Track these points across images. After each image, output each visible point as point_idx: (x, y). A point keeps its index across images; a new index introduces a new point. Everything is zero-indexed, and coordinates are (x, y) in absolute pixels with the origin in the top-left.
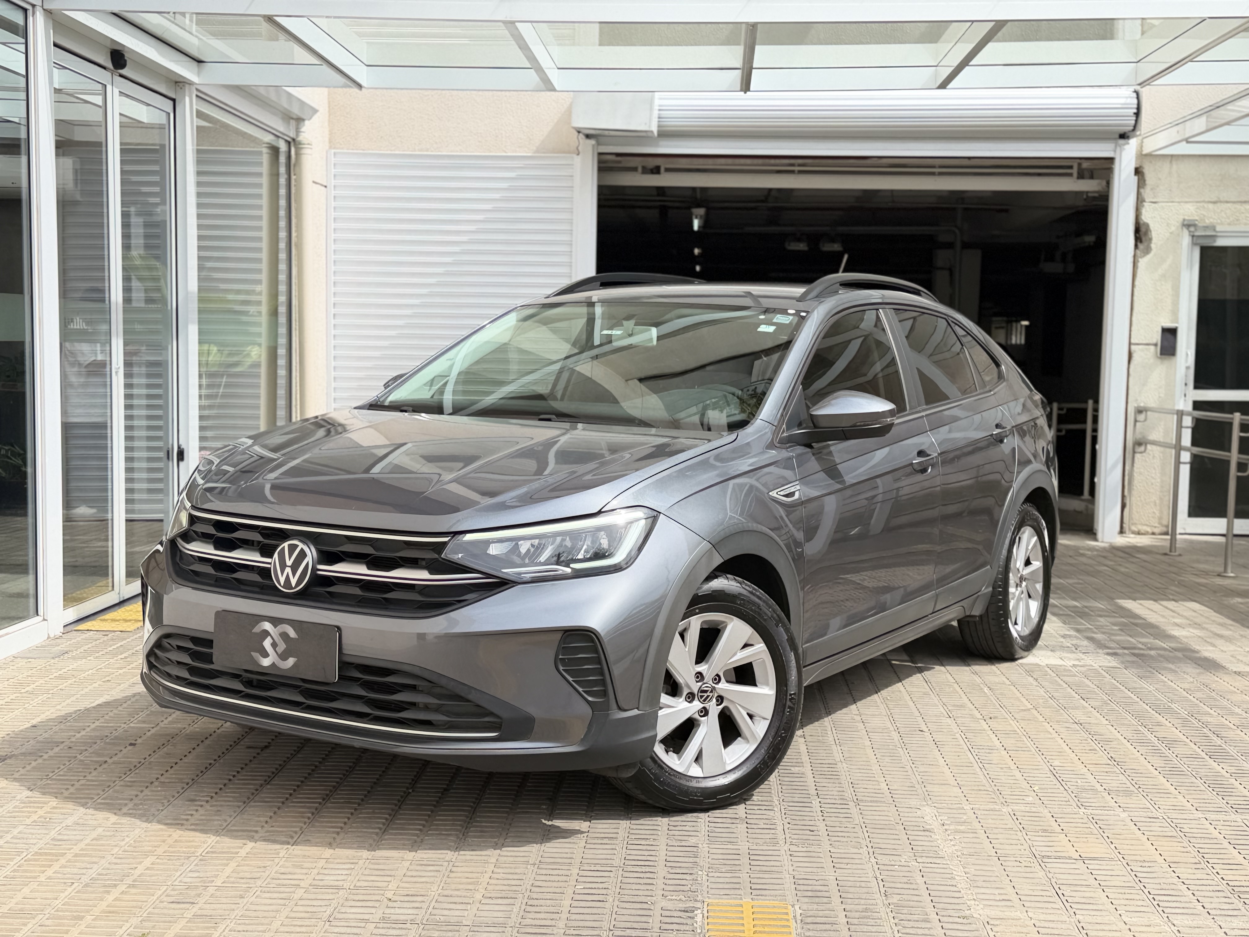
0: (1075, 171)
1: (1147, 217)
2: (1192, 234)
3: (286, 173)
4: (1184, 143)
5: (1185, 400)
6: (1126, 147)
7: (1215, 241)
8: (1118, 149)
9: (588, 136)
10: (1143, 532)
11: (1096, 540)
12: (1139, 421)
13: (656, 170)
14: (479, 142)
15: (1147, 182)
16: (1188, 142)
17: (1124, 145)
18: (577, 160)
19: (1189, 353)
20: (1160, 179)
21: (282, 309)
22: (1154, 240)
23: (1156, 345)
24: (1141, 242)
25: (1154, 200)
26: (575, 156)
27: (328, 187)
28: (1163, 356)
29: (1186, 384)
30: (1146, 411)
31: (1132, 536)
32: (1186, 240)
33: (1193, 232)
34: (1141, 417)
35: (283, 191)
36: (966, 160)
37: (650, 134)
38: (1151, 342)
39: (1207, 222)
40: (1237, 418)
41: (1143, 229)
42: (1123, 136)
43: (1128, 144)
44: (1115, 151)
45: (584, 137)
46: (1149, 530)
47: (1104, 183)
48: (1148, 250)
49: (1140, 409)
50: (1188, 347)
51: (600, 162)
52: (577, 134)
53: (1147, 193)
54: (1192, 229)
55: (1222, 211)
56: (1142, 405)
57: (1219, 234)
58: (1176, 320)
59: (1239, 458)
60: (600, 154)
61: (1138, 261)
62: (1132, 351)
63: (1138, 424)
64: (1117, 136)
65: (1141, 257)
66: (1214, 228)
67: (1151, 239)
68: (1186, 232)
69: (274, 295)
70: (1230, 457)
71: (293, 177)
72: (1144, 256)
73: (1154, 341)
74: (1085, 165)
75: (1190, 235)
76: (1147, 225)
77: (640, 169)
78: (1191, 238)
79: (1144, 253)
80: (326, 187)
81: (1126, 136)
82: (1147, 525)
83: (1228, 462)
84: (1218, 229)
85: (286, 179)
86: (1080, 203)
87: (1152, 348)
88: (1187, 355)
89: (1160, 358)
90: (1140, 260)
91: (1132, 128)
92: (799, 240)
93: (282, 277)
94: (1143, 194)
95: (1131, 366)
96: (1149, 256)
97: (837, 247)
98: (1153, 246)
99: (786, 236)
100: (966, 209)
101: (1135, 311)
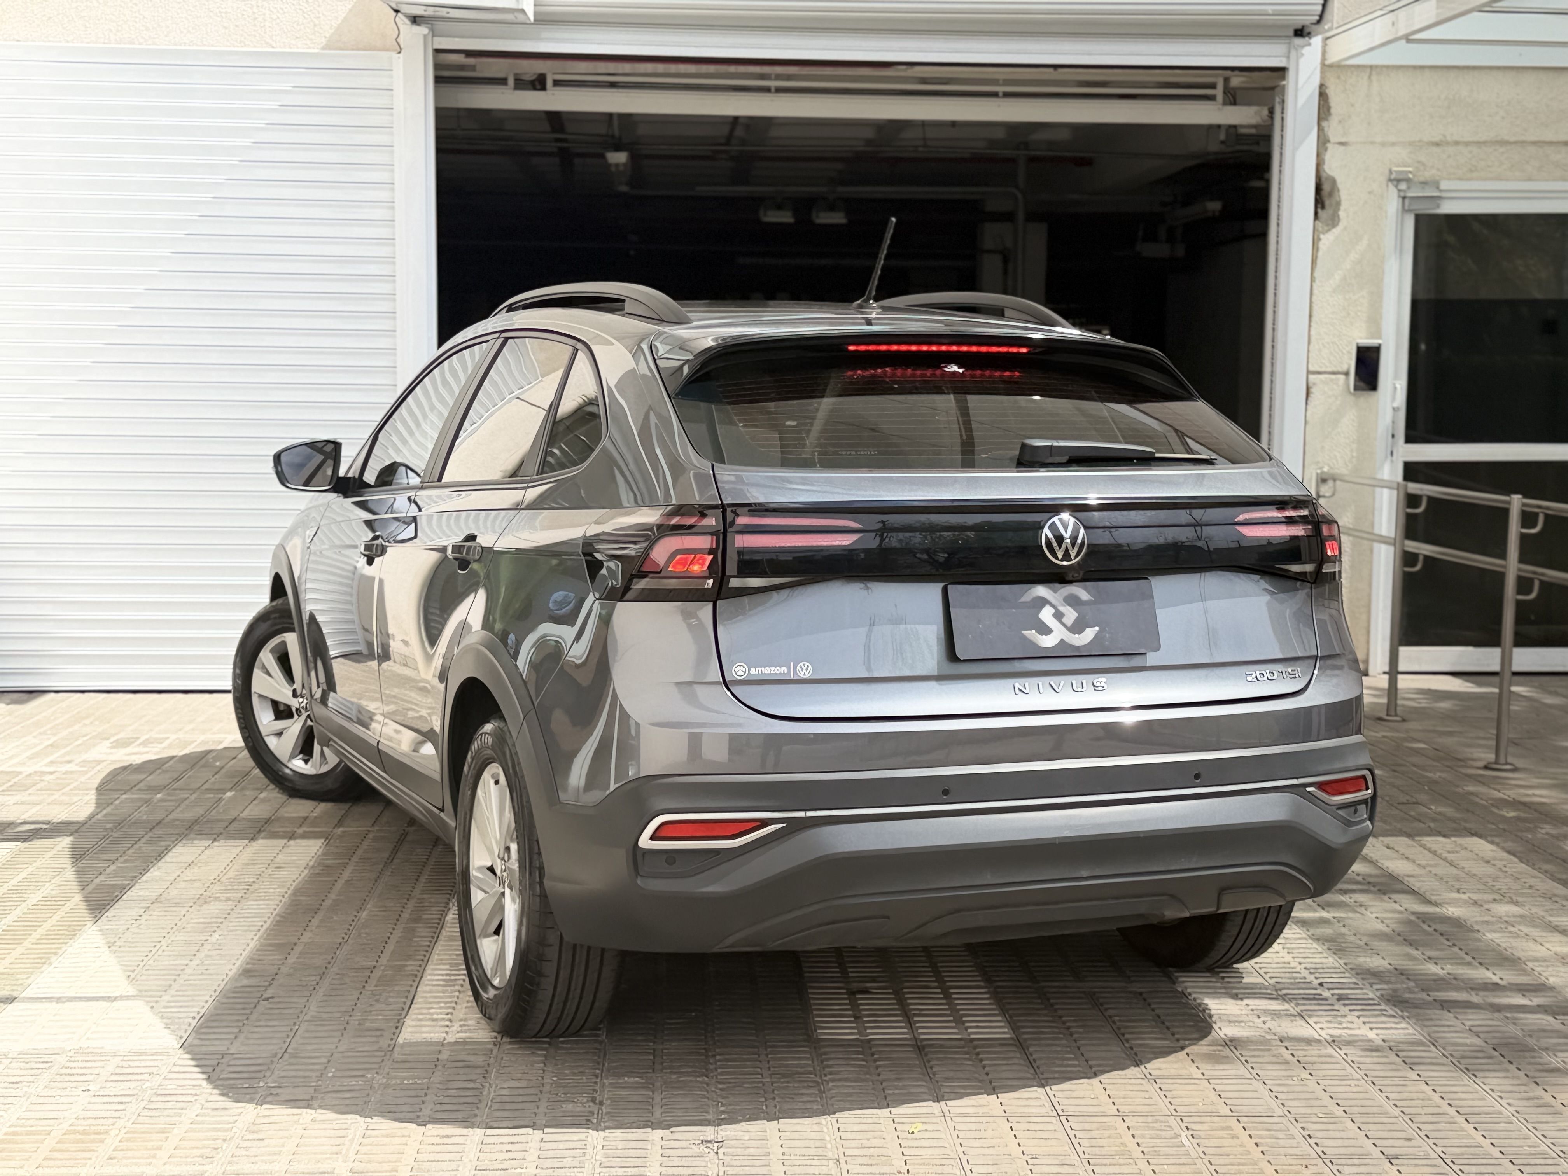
0: (1219, 92)
1: (1331, 168)
2: (1402, 194)
4: (1403, 42)
5: (1392, 461)
6: (1306, 50)
7: (1438, 206)
8: (1293, 54)
9: (415, 20)
12: (1324, 497)
13: (539, 83)
14: (225, 28)
15: (1333, 111)
16: (1409, 41)
17: (1303, 47)
18: (398, 61)
19: (1398, 386)
20: (1351, 106)
22: (1344, 206)
23: (1347, 374)
25: (1343, 140)
26: (395, 55)
28: (1359, 393)
29: (1393, 436)
30: (1335, 480)
32: (1393, 204)
33: (1404, 191)
34: (1325, 489)
36: (1051, 70)
37: (521, 18)
38: (1340, 369)
39: (1427, 175)
40: (1516, 502)
41: (1326, 187)
42: (1300, 33)
43: (1310, 44)
44: (1288, 57)
45: (408, 22)
47: (1265, 112)
48: (1334, 221)
49: (1324, 477)
50: (1396, 377)
51: (437, 66)
52: (394, 14)
53: (1333, 130)
54: (1403, 186)
55: (1449, 156)
56: (1326, 469)
57: (1444, 195)
58: (1378, 334)
59: (1520, 570)
60: (437, 51)
61: (1319, 239)
62: (1310, 385)
64: (1292, 33)
65: (1323, 233)
66: (1436, 185)
67: (1339, 204)
68: (1393, 193)
70: (1504, 567)
72: (1329, 230)
73: (1345, 368)
74: (1236, 81)
75: (1399, 196)
76: (1333, 181)
77: (511, 82)
78: (1401, 200)
79: (1328, 225)
81: (1305, 33)
83: (1499, 577)
84: (1444, 185)
86: (1214, 147)
87: (1342, 377)
88: (1395, 388)
89: (1354, 395)
90: (1322, 236)
91: (1317, 18)
92: (779, 207)
94: (1326, 129)
95: (1309, 407)
96: (1336, 231)
97: (838, 218)
98: (1342, 214)
99: (758, 201)
100: (1032, 159)
101: (1314, 319)
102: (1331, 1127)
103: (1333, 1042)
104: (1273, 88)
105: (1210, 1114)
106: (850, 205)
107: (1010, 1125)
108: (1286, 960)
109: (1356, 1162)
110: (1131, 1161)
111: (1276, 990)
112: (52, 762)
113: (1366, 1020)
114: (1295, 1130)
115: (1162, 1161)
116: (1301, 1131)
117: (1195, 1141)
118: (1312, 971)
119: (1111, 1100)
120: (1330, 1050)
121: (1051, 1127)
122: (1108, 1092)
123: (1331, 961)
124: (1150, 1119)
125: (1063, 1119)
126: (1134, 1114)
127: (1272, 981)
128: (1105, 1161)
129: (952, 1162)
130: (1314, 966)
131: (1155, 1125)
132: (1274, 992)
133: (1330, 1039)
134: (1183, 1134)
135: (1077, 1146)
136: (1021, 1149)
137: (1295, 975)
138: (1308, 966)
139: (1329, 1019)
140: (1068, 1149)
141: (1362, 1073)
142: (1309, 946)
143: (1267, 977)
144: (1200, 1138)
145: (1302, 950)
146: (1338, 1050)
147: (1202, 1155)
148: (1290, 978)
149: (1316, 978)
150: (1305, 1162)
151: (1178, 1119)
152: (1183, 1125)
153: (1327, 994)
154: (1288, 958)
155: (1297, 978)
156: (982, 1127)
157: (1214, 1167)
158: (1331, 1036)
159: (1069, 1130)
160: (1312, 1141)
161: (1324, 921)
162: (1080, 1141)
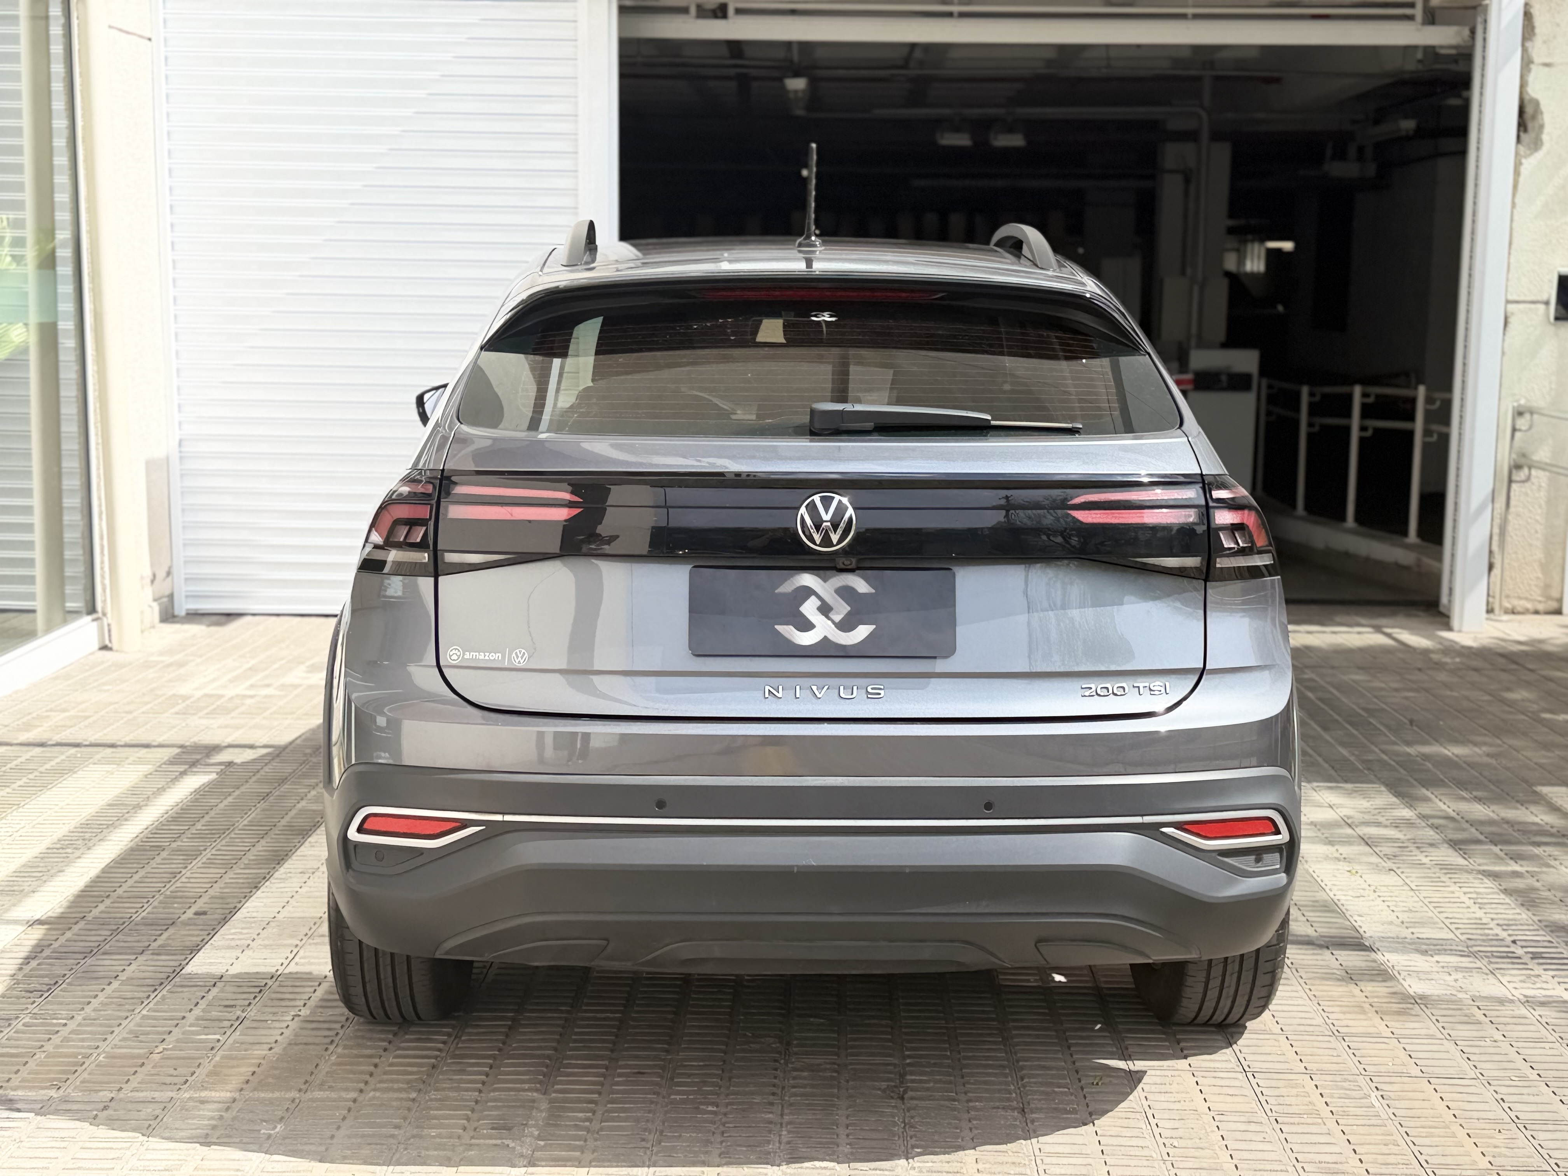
0: (1418, 12)
1: (1534, 91)
3: (64, 15)
10: (1519, 609)
11: (1449, 628)
12: (1520, 430)
13: (720, 12)
15: (1537, 31)
20: (1558, 25)
21: (65, 253)
22: (1547, 129)
23: (1547, 303)
24: (1526, 131)
25: (1547, 61)
27: (153, 40)
28: (1559, 323)
30: (1532, 413)
31: (1505, 617)
34: (1522, 423)
35: (57, 49)
38: (1539, 298)
41: (1529, 110)
46: (1529, 606)
47: (1466, 32)
48: (1537, 144)
49: (1521, 409)
53: (1538, 50)
56: (1522, 402)
61: (1521, 164)
62: (1509, 314)
63: (1518, 435)
65: (1525, 157)
67: (1542, 127)
69: (46, 231)
71: (75, 22)
72: (1531, 154)
73: (1545, 297)
76: (1537, 103)
77: (693, 10)
79: (1529, 149)
80: (150, 39)
82: (1526, 599)
85: (64, 26)
86: (1410, 66)
87: (1542, 307)
89: (1554, 325)
90: (1524, 161)
92: (957, 130)
93: (62, 197)
94: (1530, 50)
95: (1506, 338)
96: (1539, 155)
97: (1016, 141)
98: (1545, 137)
99: (937, 124)
100: (1217, 78)
101: (1513, 247)
102: (1525, 1091)
103: (1528, 1002)
104: (1474, 8)
105: (1400, 1074)
106: (1029, 127)
107: (1196, 1079)
108: (1477, 915)
109: (1551, 1127)
110: (1320, 1121)
111: (1467, 947)
112: (252, 686)
113: (1561, 980)
114: (1488, 1095)
115: (1351, 1122)
116: (1494, 1094)
117: (1384, 1102)
118: (1505, 927)
119: (1299, 1057)
120: (1523, 1011)
121: (1237, 1083)
122: (1294, 1049)
123: (1524, 915)
124: (1338, 1078)
125: (1250, 1075)
126: (1322, 1072)
127: (1463, 938)
128: (1292, 1120)
129: (1138, 1116)
130: (1506, 922)
131: (1344, 1084)
132: (1466, 949)
133: (1523, 999)
134: (1373, 1095)
135: (1264, 1103)
136: (1207, 1105)
137: (1487, 931)
138: (1501, 922)
139: (1523, 978)
140: (1255, 1106)
141: (1557, 1035)
142: (1502, 901)
143: (1458, 932)
144: (1390, 1098)
145: (1494, 906)
146: (1532, 1011)
147: (1393, 1117)
148: (1481, 935)
149: (1510, 935)
150: (1498, 1127)
151: (1368, 1078)
152: (1373, 1085)
153: (1520, 952)
154: (1480, 914)
155: (1488, 935)
156: (1167, 1080)
157: (1405, 1129)
158: (1525, 996)
159: (1255, 1087)
160: (1505, 1106)
161: (1516, 874)
162: (1267, 1098)
